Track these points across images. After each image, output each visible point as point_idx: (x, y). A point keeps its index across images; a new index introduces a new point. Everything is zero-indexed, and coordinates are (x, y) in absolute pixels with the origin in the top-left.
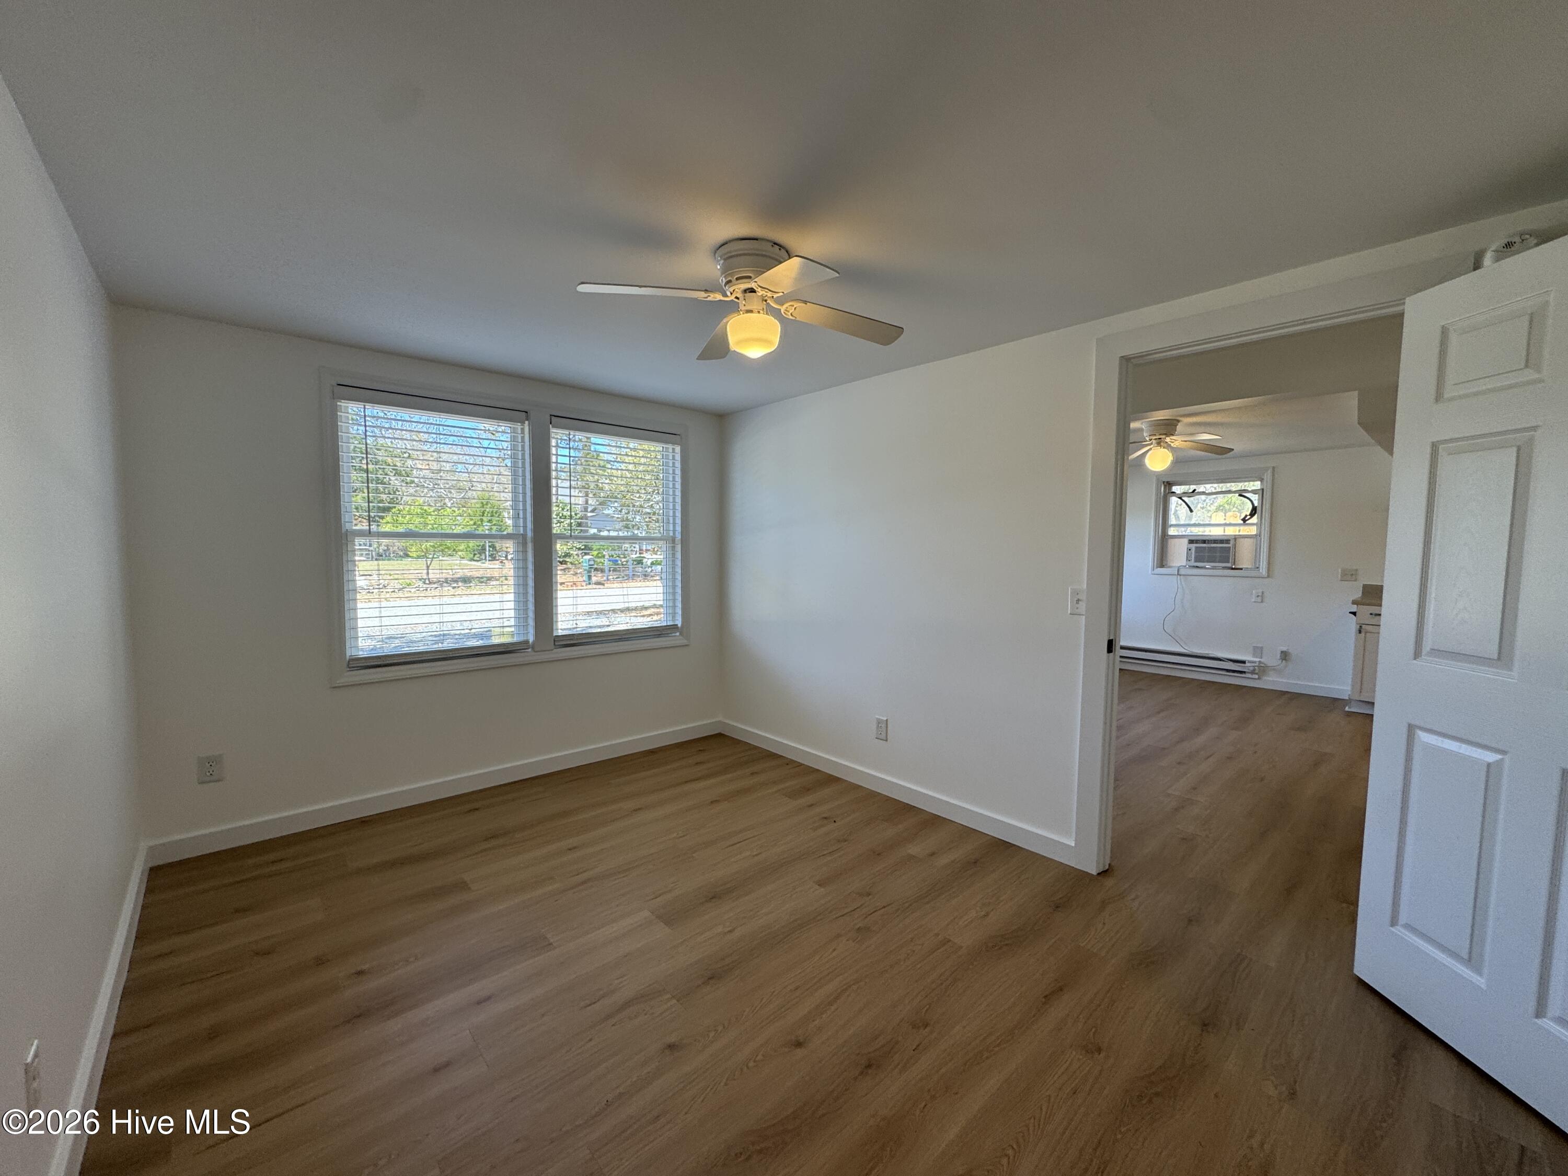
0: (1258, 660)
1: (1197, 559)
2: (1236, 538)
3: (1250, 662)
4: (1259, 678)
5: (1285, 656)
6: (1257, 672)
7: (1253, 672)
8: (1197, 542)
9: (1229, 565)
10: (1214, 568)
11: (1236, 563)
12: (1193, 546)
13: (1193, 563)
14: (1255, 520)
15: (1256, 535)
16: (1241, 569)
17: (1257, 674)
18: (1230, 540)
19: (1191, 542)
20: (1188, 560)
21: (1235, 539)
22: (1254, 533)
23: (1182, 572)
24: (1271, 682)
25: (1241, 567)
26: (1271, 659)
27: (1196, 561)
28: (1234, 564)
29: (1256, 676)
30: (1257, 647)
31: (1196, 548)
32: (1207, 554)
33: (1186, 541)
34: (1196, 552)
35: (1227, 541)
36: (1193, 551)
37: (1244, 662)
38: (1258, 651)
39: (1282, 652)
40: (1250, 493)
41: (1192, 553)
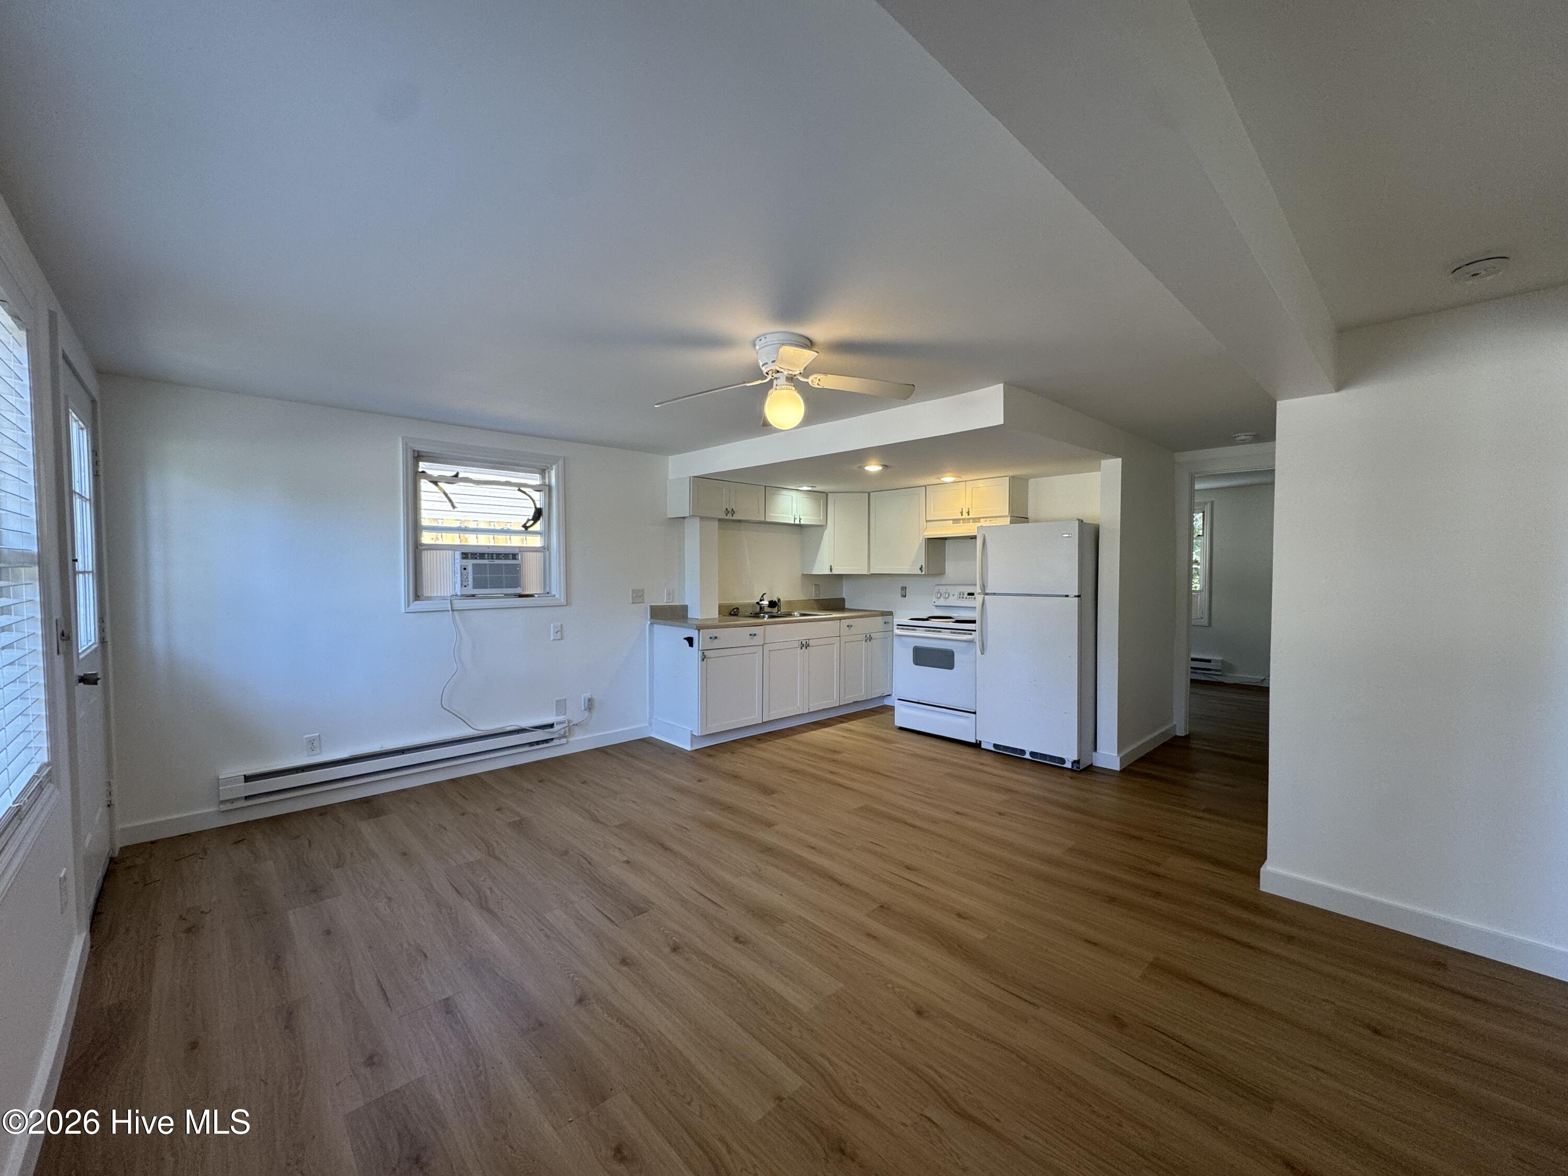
0: (564, 718)
1: (478, 584)
2: (524, 550)
3: (556, 723)
4: (567, 743)
5: (589, 704)
6: (566, 734)
7: (561, 736)
8: (474, 556)
9: (516, 591)
11: (523, 588)
12: (470, 563)
13: (470, 590)
14: (538, 527)
15: (544, 548)
16: (532, 596)
17: (565, 737)
18: (515, 554)
19: (465, 556)
20: (464, 586)
22: (542, 545)
23: (454, 605)
24: (580, 742)
25: (529, 593)
26: (575, 713)
27: (475, 586)
28: (521, 589)
29: (565, 741)
30: (560, 701)
31: (474, 565)
32: (488, 575)
33: (455, 555)
34: (474, 573)
35: (513, 556)
36: (470, 570)
37: (550, 726)
38: (561, 706)
39: (586, 701)
40: (530, 490)
41: (468, 574)
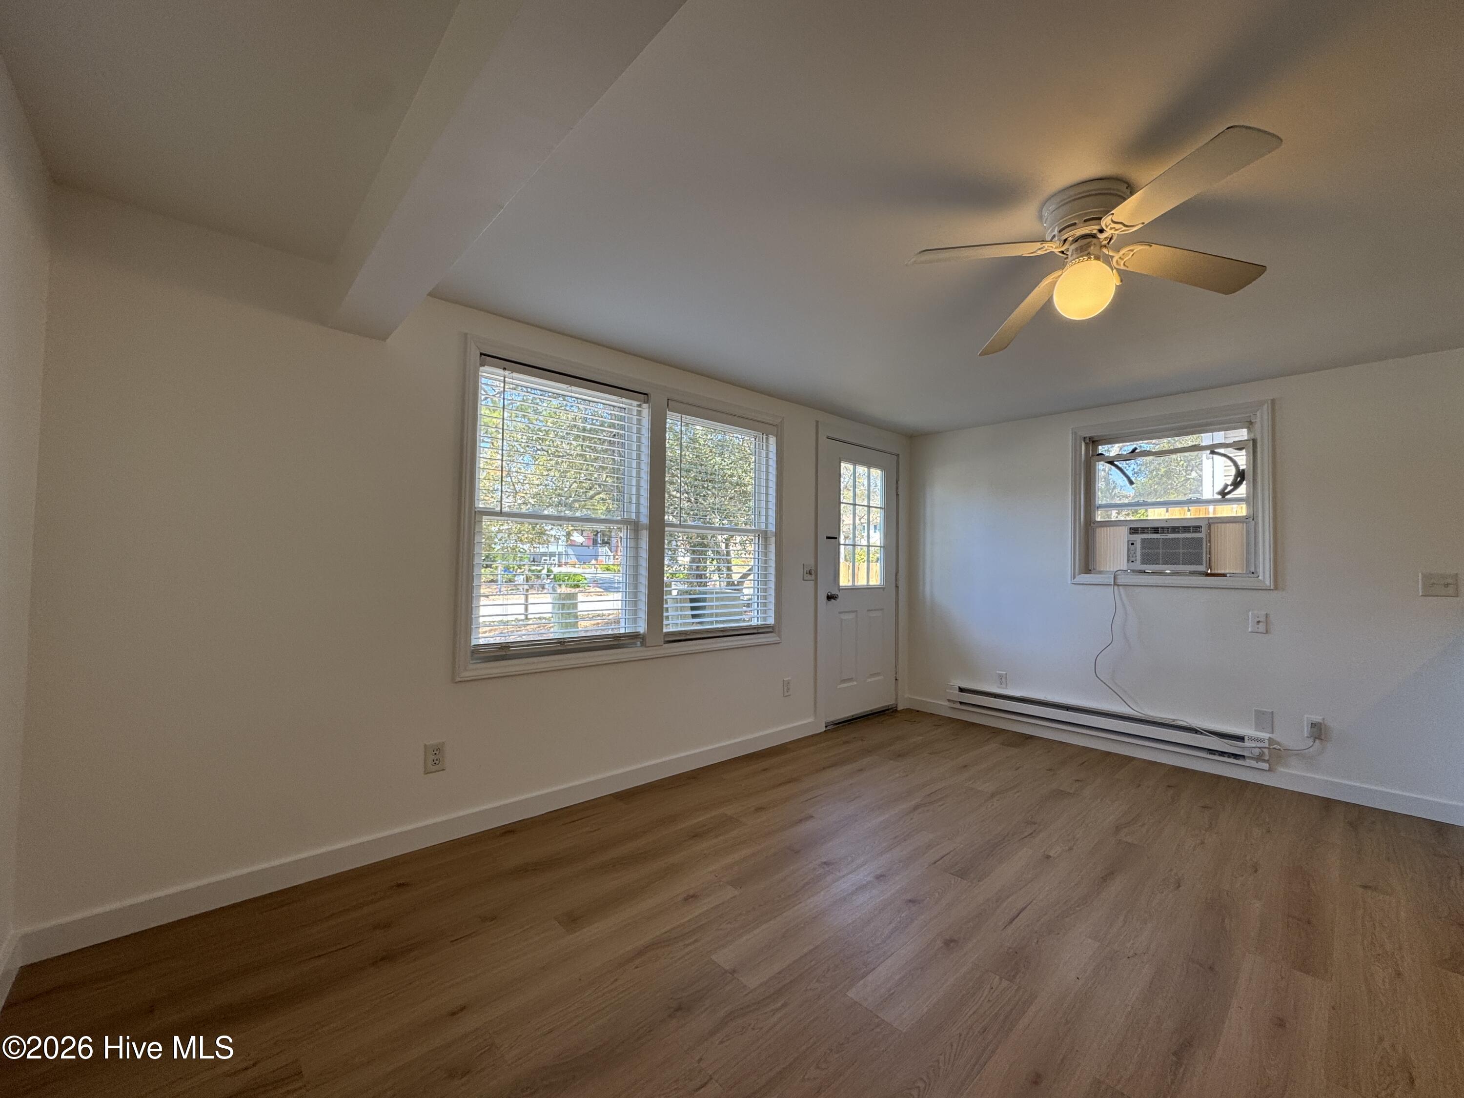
0: (1265, 735)
1: (1147, 559)
2: (1212, 522)
3: (1252, 739)
4: (1270, 770)
5: (1318, 731)
6: (1267, 758)
7: (1259, 758)
8: (1143, 530)
9: (1202, 568)
10: (1174, 573)
11: (1213, 568)
12: (1138, 538)
13: (1138, 566)
14: (1242, 490)
15: (1247, 518)
16: (1224, 575)
17: (1264, 761)
18: (1200, 527)
19: (1134, 531)
20: (1130, 560)
21: (1209, 526)
22: (1244, 513)
23: (1122, 580)
25: (1223, 572)
26: (1292, 736)
27: (1143, 562)
28: (1210, 568)
29: (1266, 766)
30: (1262, 712)
31: (1143, 540)
32: (1163, 551)
33: (1124, 531)
34: (1143, 548)
35: (1197, 529)
36: (1138, 545)
37: (1241, 739)
38: (1264, 719)
39: (1313, 725)
40: (1230, 449)
41: (1136, 549)
